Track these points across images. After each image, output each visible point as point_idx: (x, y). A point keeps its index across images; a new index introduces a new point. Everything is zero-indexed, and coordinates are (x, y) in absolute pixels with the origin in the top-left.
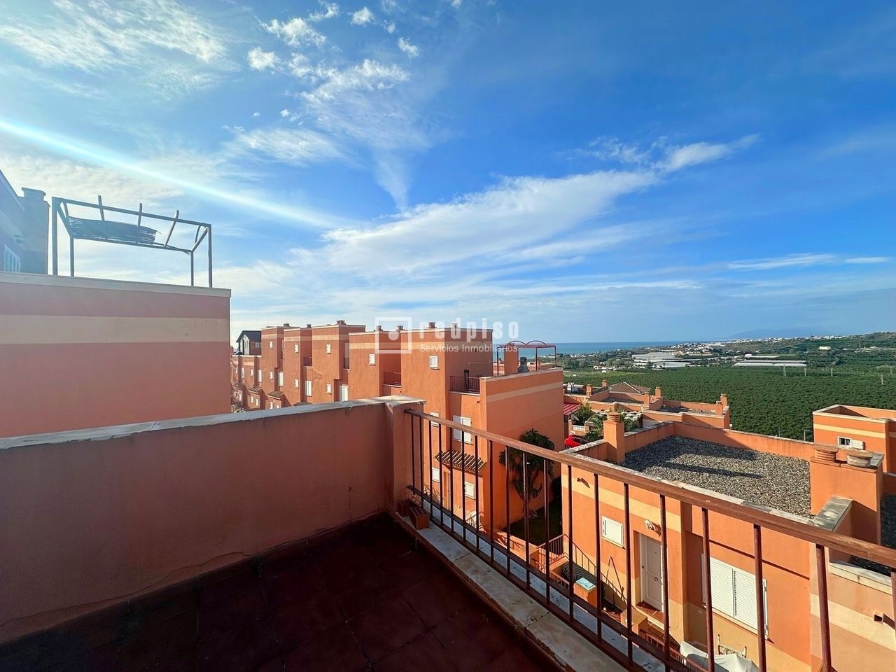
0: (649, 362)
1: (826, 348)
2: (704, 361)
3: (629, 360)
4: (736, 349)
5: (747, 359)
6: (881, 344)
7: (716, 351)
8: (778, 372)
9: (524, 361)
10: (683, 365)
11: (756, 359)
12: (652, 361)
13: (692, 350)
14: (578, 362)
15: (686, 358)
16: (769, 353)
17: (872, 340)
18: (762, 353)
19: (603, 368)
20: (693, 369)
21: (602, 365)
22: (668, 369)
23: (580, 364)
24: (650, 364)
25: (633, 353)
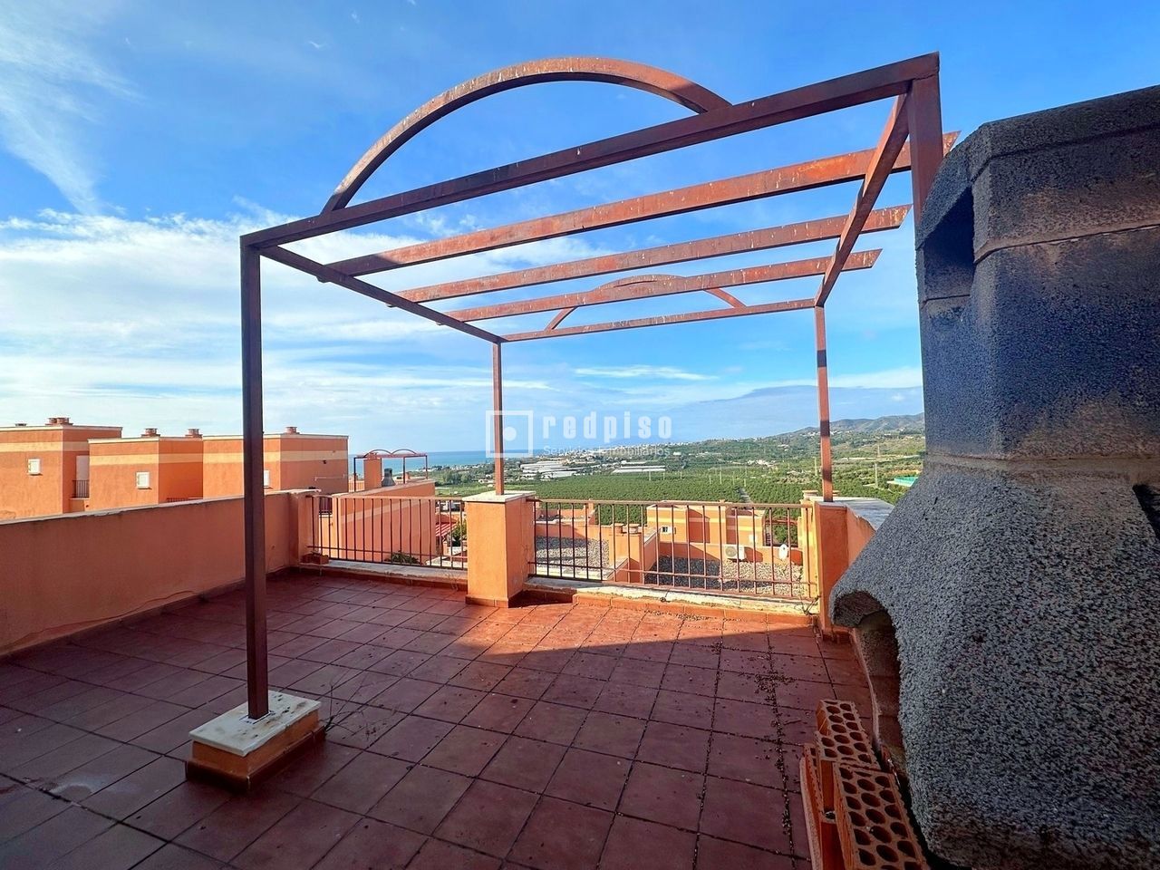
0: (538, 473)
1: (678, 454)
2: (588, 468)
3: (517, 471)
4: (614, 456)
5: (623, 465)
6: (711, 450)
7: (598, 458)
8: (644, 477)
9: (388, 473)
10: (570, 474)
11: (629, 465)
12: (540, 471)
13: (578, 458)
14: (460, 476)
15: (572, 465)
16: (640, 459)
17: (706, 446)
18: (634, 459)
19: (489, 482)
20: (579, 478)
21: (488, 478)
22: (556, 479)
23: (463, 478)
24: (539, 475)
25: (522, 462)
